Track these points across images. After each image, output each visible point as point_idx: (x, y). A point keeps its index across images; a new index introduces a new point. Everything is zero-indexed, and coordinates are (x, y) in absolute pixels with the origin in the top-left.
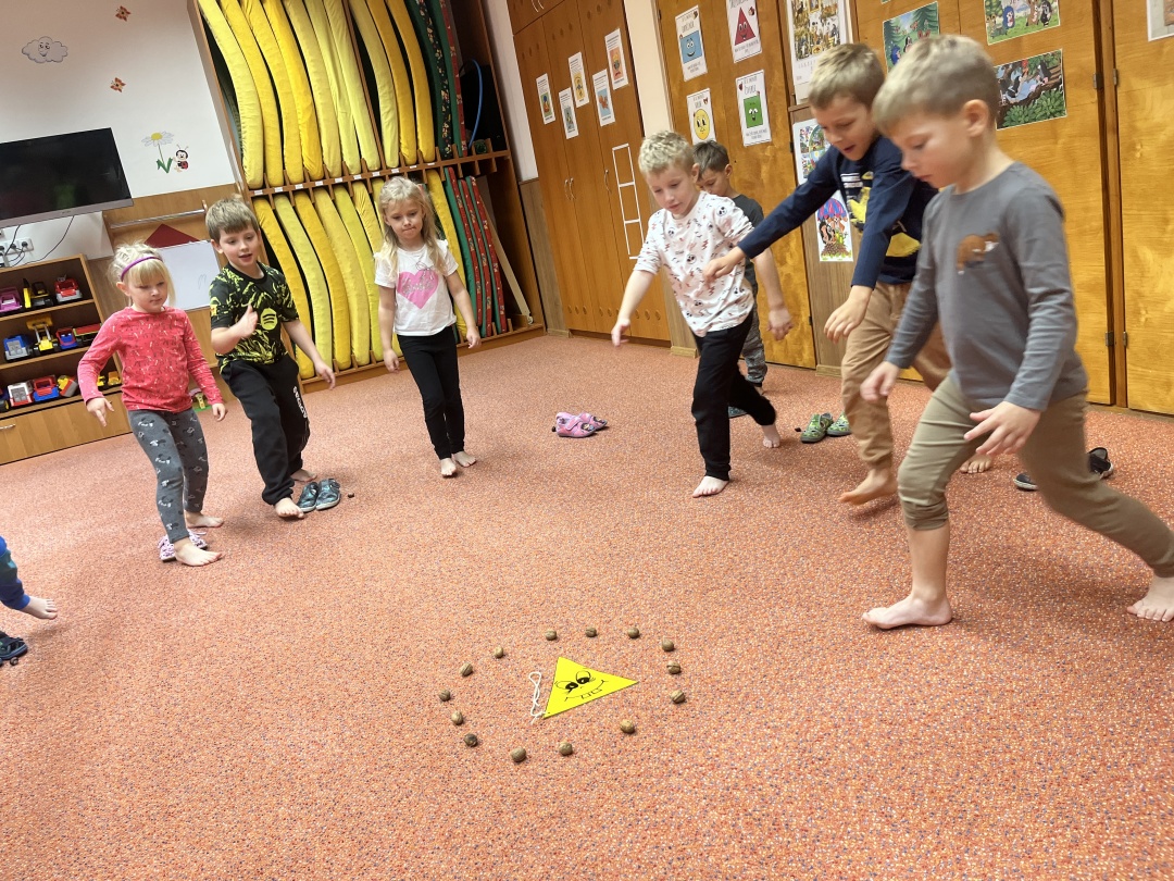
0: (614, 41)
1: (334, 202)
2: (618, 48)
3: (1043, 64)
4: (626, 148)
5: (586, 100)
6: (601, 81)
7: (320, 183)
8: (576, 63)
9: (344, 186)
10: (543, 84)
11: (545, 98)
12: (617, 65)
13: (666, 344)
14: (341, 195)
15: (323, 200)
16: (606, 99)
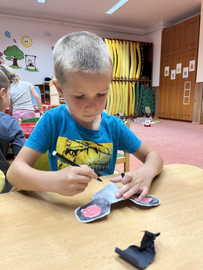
0: (192, 62)
1: (119, 84)
2: (193, 64)
4: (190, 83)
5: (180, 72)
6: (186, 69)
7: (117, 80)
8: (179, 66)
9: (121, 81)
10: (167, 69)
11: (167, 71)
12: (192, 67)
13: (191, 122)
14: (120, 83)
15: (117, 83)
16: (186, 73)
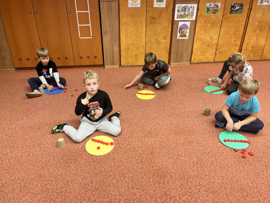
3: (241, 4)
